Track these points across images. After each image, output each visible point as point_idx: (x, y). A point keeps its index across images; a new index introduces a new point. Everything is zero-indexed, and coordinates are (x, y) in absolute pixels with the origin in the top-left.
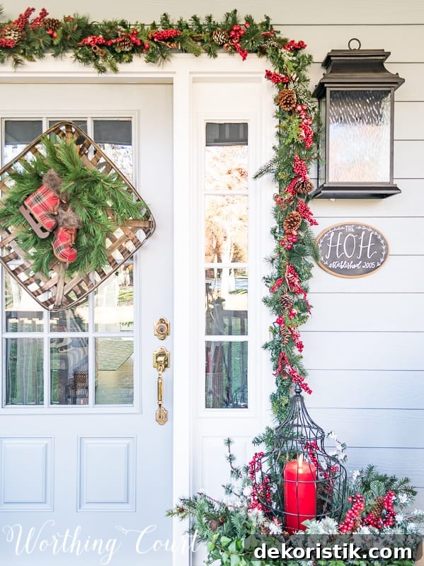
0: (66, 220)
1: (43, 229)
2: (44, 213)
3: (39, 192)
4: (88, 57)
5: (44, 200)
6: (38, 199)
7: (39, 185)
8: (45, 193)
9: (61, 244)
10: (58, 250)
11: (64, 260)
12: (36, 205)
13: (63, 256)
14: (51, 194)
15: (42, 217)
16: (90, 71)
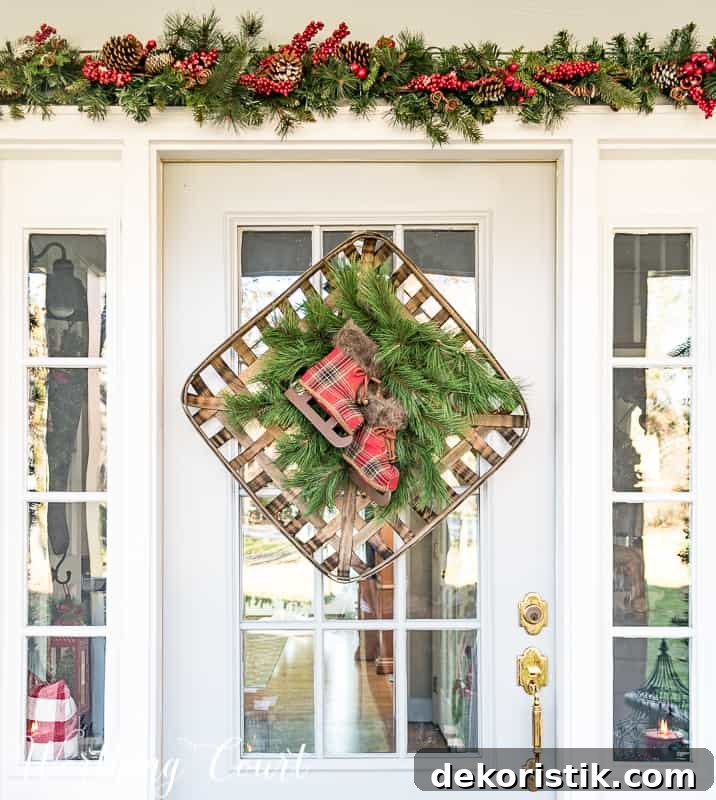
0: (383, 414)
1: (339, 430)
2: (343, 401)
3: (329, 363)
4: (414, 115)
5: (341, 376)
6: (328, 375)
7: (329, 350)
8: (341, 365)
9: (374, 459)
10: (370, 470)
11: (382, 488)
12: (326, 387)
13: (382, 480)
14: (354, 366)
15: (342, 409)
16: (416, 138)
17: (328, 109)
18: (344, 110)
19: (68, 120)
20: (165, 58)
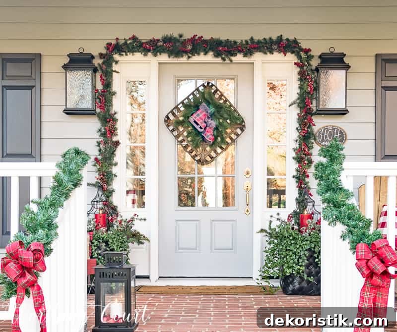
0: (211, 124)
1: (201, 128)
2: (201, 121)
3: (198, 112)
4: (217, 55)
5: (201, 116)
6: (198, 115)
7: (198, 109)
8: (201, 113)
9: (208, 134)
10: (207, 137)
11: (210, 141)
12: (198, 118)
13: (210, 139)
14: (204, 113)
15: (201, 123)
16: (219, 60)
17: (199, 54)
18: (202, 54)
19: (138, 56)
20: (161, 43)
